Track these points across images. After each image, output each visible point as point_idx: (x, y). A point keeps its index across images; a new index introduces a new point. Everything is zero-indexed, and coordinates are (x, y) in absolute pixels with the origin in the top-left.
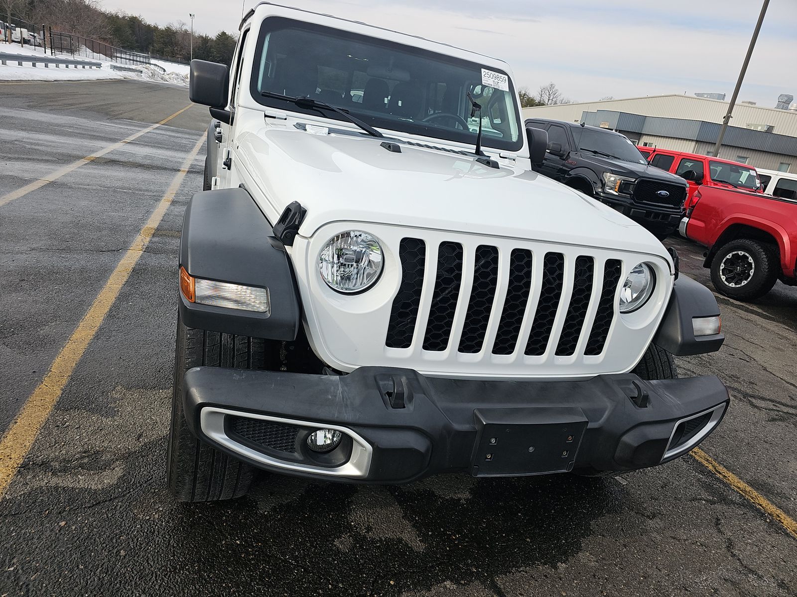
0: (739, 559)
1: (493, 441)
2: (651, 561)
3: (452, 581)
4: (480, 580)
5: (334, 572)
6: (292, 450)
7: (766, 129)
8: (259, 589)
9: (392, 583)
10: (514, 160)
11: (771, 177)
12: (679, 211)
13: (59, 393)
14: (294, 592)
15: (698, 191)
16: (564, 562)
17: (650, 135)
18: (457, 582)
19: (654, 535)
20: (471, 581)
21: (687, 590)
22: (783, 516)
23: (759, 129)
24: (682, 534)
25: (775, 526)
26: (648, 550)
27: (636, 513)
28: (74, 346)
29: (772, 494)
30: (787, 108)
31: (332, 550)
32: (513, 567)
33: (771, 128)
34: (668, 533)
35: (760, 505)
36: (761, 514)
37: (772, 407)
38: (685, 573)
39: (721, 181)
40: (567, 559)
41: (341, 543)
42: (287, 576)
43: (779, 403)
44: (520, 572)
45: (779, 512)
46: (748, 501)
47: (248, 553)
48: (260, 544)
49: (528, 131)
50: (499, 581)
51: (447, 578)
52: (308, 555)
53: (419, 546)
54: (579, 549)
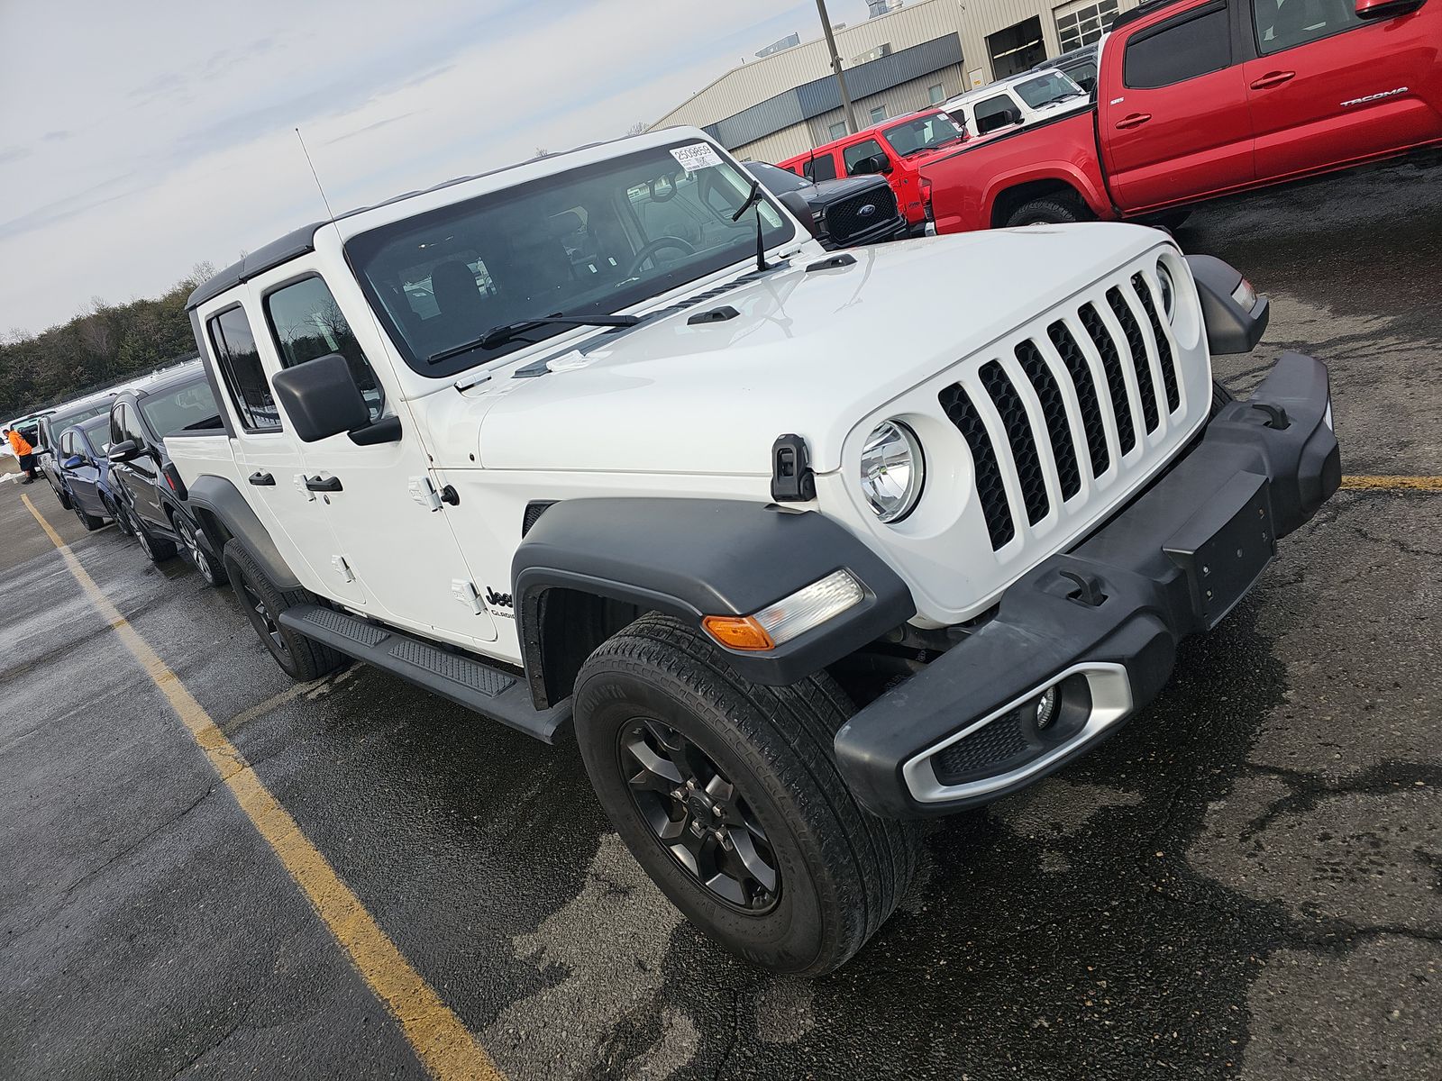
0: (1426, 552)
1: (1206, 569)
2: (1357, 620)
3: (1213, 800)
4: (1236, 775)
5: (1089, 898)
6: (1023, 745)
7: (880, 52)
8: (1041, 983)
9: (1159, 854)
10: (799, 252)
11: (961, 111)
12: (899, 222)
13: (447, 1011)
14: (1081, 952)
15: (922, 177)
16: (1287, 689)
17: (742, 146)
18: (1221, 797)
19: (1325, 593)
20: (1230, 785)
21: (1424, 619)
22: (1407, 480)
23: (873, 57)
24: (1346, 571)
25: (1412, 495)
26: (1341, 612)
27: (1282, 586)
28: (363, 949)
29: (1369, 466)
30: (886, 10)
31: (1053, 880)
32: (1248, 736)
33: (886, 48)
34: (1336, 581)
35: (1375, 486)
36: (1388, 494)
37: (1254, 381)
38: (1401, 605)
39: (914, 152)
40: (1285, 684)
41: (1050, 865)
42: (1048, 944)
43: (1254, 371)
44: (1260, 735)
45: (1399, 479)
46: (1360, 490)
47: (971, 963)
48: (969, 943)
49: (780, 200)
50: (1255, 758)
51: (1205, 802)
52: (1036, 906)
53: (1133, 798)
54: (1283, 666)
